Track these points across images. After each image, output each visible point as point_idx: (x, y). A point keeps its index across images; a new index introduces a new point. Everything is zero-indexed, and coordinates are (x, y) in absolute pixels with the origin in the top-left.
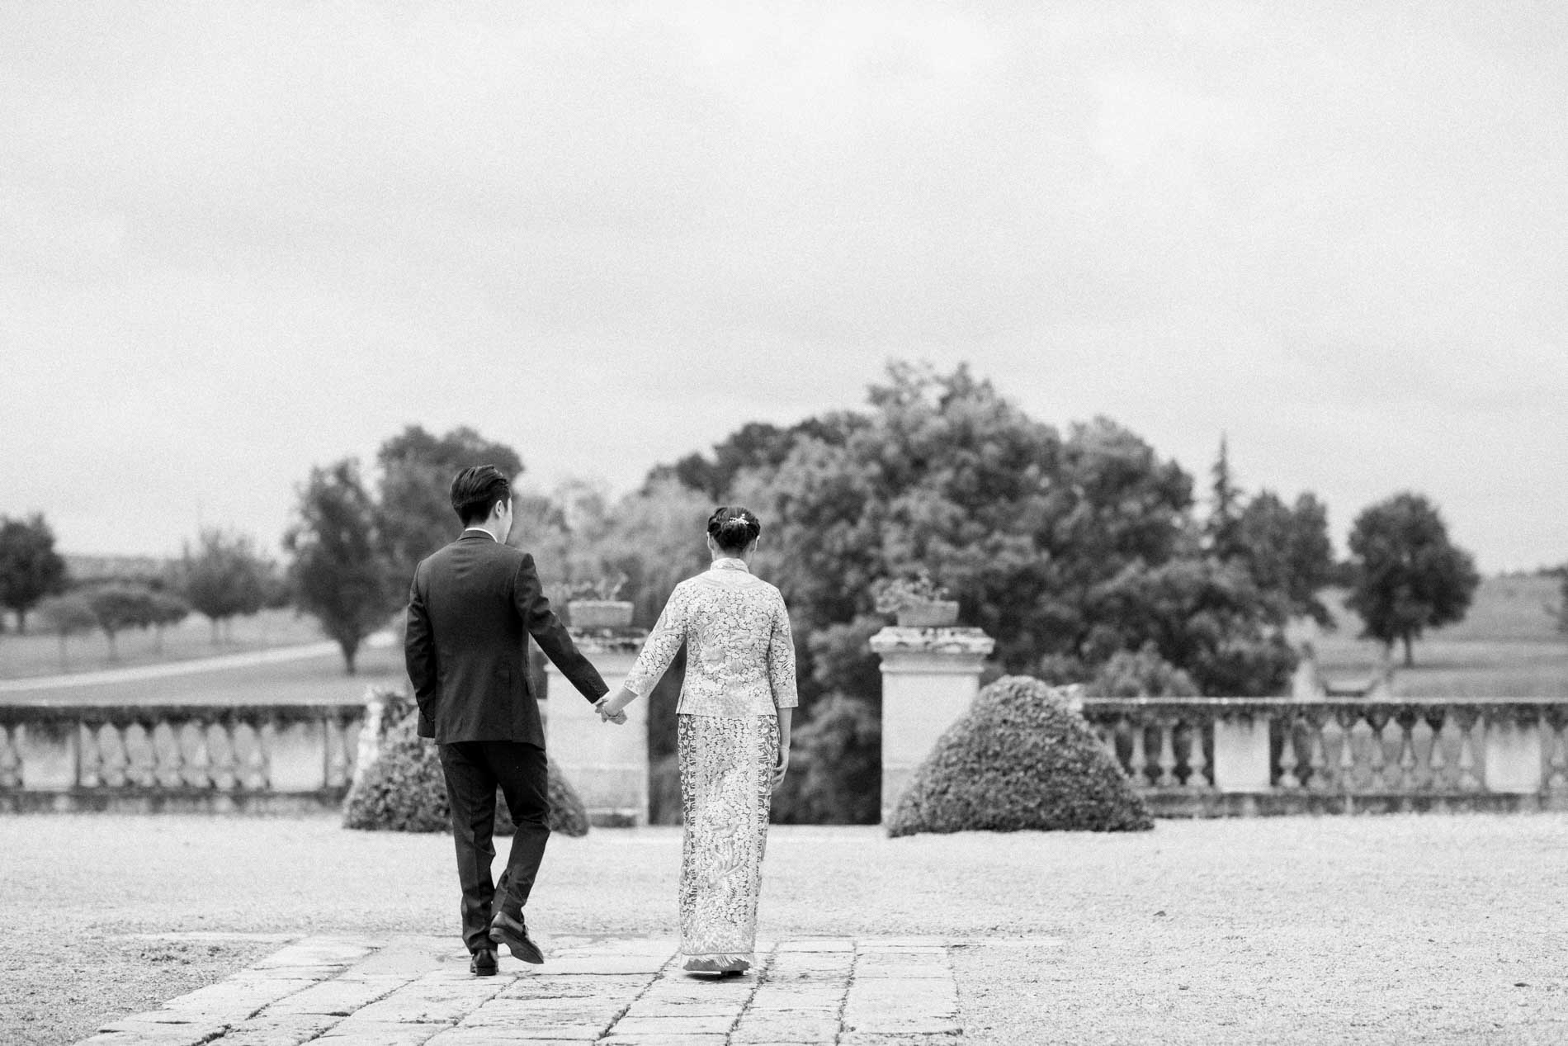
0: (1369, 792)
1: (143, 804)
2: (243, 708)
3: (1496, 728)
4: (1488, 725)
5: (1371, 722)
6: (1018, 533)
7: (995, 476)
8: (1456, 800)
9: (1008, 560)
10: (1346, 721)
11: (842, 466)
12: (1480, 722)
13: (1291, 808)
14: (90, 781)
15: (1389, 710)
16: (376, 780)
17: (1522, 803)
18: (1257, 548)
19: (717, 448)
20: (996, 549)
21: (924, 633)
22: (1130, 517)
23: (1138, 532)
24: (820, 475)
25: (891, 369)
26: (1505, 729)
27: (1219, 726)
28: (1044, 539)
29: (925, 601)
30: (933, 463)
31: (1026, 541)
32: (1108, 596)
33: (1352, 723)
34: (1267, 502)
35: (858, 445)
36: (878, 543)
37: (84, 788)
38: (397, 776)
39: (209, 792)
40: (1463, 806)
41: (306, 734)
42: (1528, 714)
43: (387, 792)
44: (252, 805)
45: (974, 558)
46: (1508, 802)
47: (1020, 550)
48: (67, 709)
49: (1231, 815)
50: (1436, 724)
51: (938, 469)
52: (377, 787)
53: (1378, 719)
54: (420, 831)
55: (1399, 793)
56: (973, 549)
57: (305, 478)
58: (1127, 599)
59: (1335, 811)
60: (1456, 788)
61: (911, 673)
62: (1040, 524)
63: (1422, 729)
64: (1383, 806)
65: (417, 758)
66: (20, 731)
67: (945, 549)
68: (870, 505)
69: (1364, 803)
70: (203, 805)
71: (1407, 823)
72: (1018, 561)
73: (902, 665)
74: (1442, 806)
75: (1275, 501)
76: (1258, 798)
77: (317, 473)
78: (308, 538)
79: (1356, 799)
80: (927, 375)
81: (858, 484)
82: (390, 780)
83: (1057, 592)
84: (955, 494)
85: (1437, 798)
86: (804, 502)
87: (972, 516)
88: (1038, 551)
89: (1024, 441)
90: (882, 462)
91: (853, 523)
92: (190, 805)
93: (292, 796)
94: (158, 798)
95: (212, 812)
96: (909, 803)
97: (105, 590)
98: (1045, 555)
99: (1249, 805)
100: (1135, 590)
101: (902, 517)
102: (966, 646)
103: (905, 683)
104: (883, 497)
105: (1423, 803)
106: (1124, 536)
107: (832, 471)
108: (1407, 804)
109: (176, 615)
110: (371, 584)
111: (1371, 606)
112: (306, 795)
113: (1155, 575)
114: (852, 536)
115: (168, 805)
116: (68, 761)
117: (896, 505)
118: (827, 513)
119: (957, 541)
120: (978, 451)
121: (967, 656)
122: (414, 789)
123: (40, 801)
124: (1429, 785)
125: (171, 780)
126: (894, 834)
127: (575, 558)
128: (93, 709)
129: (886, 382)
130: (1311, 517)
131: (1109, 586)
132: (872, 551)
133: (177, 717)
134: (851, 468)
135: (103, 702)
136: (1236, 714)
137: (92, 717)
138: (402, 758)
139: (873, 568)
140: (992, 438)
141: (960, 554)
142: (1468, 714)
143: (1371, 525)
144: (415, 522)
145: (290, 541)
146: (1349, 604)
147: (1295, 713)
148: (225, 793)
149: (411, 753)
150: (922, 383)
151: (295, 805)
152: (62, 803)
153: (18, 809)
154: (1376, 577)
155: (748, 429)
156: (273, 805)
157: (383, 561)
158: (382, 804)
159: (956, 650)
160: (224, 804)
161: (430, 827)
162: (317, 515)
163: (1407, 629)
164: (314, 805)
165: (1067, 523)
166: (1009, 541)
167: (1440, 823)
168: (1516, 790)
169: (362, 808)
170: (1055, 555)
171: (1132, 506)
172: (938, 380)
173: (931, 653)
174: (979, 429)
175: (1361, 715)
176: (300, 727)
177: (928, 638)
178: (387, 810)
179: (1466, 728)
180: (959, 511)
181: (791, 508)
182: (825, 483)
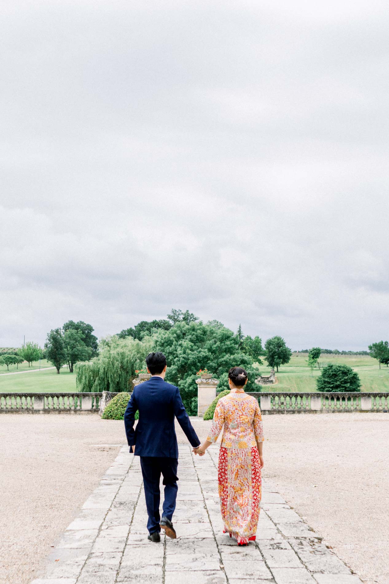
0: (289, 410)
1: (57, 412)
2: (76, 394)
3: (313, 398)
4: (311, 397)
5: (289, 397)
6: (205, 348)
7: (200, 337)
8: (306, 411)
9: (203, 354)
10: (285, 396)
11: (168, 335)
12: (310, 396)
13: (275, 413)
14: (47, 408)
15: (293, 394)
16: (109, 410)
17: (318, 412)
18: (247, 348)
19: (135, 327)
20: (200, 352)
21: (206, 380)
22: (227, 345)
23: (229, 348)
24: (164, 337)
25: (173, 312)
26: (314, 398)
27: (261, 397)
28: (210, 350)
29: (206, 374)
30: (187, 334)
31: (206, 350)
32: (223, 361)
33: (286, 397)
34: (249, 338)
35: (172, 330)
36: (176, 351)
37: (45, 409)
38: (112, 409)
39: (70, 410)
40: (307, 412)
41: (88, 399)
42: (318, 395)
43: (111, 412)
44: (78, 412)
45: (196, 354)
46: (315, 411)
47: (205, 352)
48: (42, 394)
49: (264, 414)
50: (302, 397)
51: (188, 335)
52: (109, 411)
53: (291, 396)
54: (117, 420)
55: (295, 410)
56: (195, 352)
57: (49, 332)
58: (226, 362)
59: (283, 413)
60: (305, 409)
61: (204, 387)
62: (209, 347)
63: (299, 398)
64: (292, 412)
65: (116, 405)
66: (33, 398)
67: (190, 352)
68: (174, 343)
69: (288, 412)
70: (68, 412)
71: (296, 416)
72: (204, 354)
73: (202, 386)
74: (303, 412)
75: (250, 338)
76: (269, 411)
77: (52, 331)
78: (50, 345)
79: (287, 411)
80: (180, 313)
81: (172, 338)
82: (111, 410)
83: (212, 360)
84: (191, 341)
85: (302, 411)
86: (161, 342)
87: (195, 345)
88: (209, 352)
89: (206, 329)
90: (177, 334)
91: (171, 346)
92: (66, 413)
93: (86, 410)
94: (60, 411)
95: (70, 414)
96: (208, 414)
97: (6, 356)
98: (210, 353)
99: (267, 412)
100: (228, 360)
101: (181, 345)
102: (214, 382)
103: (202, 389)
104: (177, 341)
105: (299, 412)
106: (226, 349)
107: (166, 336)
108: (296, 412)
109: (21, 361)
110: (63, 355)
111: (270, 359)
112: (88, 410)
113: (232, 357)
114: (171, 349)
115: (62, 412)
116: (42, 404)
117: (180, 342)
118: (165, 344)
119: (192, 350)
120: (196, 332)
121: (214, 384)
122: (116, 411)
123: (37, 411)
124: (300, 408)
125: (62, 407)
126: (205, 420)
127: (112, 352)
128: (47, 394)
129: (172, 314)
130: (258, 341)
131: (223, 359)
132: (175, 352)
133: (63, 395)
134: (170, 335)
135: (49, 392)
136: (264, 395)
137: (47, 395)
138: (114, 406)
139: (175, 356)
140: (199, 329)
141: (193, 353)
142: (308, 395)
143: (269, 343)
144: (72, 342)
145: (46, 346)
146: (265, 359)
147: (275, 395)
148: (73, 410)
149: (115, 405)
150: (179, 314)
151: (86, 412)
152: (41, 412)
153: (33, 413)
154: (271, 354)
155: (142, 323)
156: (82, 412)
157: (65, 350)
158: (110, 414)
159: (212, 383)
160: (73, 412)
161: (119, 419)
162: (52, 340)
163: (277, 365)
164: (90, 412)
165: (215, 346)
166: (202, 350)
167: (302, 416)
168: (316, 409)
169: (106, 415)
170: (212, 353)
171: (228, 343)
172: (182, 314)
173: (208, 384)
174: (196, 327)
175: (288, 395)
176: (87, 398)
177: (207, 381)
178: (111, 415)
179: (307, 398)
180: (192, 344)
181: (158, 343)
182: (165, 338)
